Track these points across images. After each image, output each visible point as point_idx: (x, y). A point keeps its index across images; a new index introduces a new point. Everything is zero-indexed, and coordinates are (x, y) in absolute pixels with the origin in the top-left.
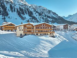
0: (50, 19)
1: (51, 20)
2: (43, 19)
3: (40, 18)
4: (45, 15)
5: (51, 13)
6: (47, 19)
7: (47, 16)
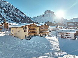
0: (18, 19)
1: (20, 19)
2: (11, 18)
3: (7, 16)
4: (13, 13)
5: (19, 13)
6: (15, 18)
7: (15, 15)
